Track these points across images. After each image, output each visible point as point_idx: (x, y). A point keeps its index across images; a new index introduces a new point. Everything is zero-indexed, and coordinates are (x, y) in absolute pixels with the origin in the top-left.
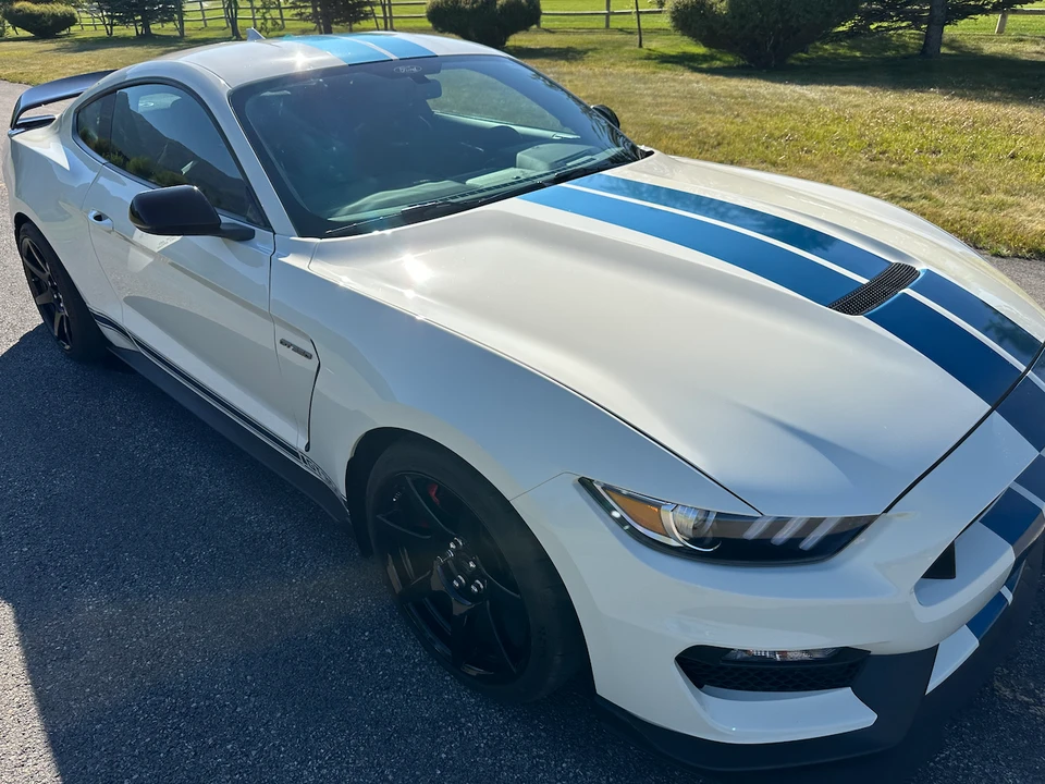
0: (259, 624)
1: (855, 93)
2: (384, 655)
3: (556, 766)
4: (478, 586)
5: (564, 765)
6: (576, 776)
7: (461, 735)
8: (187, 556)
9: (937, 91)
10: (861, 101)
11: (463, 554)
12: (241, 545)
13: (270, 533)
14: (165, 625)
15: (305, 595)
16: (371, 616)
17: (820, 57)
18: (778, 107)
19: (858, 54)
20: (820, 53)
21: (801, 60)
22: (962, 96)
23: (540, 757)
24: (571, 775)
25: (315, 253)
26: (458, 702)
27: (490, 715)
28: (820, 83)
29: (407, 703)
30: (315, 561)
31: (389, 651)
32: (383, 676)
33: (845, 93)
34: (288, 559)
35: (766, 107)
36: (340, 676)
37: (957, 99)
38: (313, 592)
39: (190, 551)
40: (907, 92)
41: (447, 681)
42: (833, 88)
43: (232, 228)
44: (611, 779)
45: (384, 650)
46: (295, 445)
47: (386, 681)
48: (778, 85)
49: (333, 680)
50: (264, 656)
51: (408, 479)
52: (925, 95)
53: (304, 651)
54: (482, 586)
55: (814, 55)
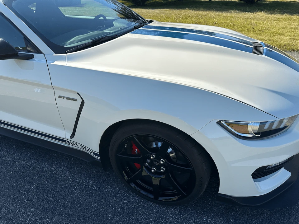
0: (70, 207)
1: (168, 10)
2: (125, 204)
3: (202, 221)
4: (163, 169)
5: (205, 219)
6: (210, 221)
7: (167, 222)
8: (26, 191)
9: (188, 9)
10: (170, 12)
11: (155, 160)
12: (47, 180)
13: (56, 173)
14: (30, 220)
15: (83, 191)
16: (112, 191)
17: (153, 2)
18: (149, 15)
19: (162, 1)
20: (152, 1)
21: (148, 3)
22: (195, 10)
23: (196, 219)
24: (209, 222)
25: (66, 59)
26: (160, 211)
27: (173, 211)
28: (157, 8)
29: (142, 217)
30: (80, 178)
31: (125, 201)
32: (129, 211)
33: (165, 11)
34: (69, 180)
35: (146, 15)
36: (112, 216)
37: (194, 11)
38: (85, 189)
39: (26, 188)
40: (181, 10)
41: (152, 205)
42: (162, 9)
43: (23, 55)
44: (221, 219)
45: (123, 202)
46: (64, 138)
47: (130, 212)
48: (146, 10)
49: (111, 219)
50: (79, 219)
51: (135, 137)
52: (186, 10)
53: (94, 212)
54: (164, 169)
55: (151, 2)
